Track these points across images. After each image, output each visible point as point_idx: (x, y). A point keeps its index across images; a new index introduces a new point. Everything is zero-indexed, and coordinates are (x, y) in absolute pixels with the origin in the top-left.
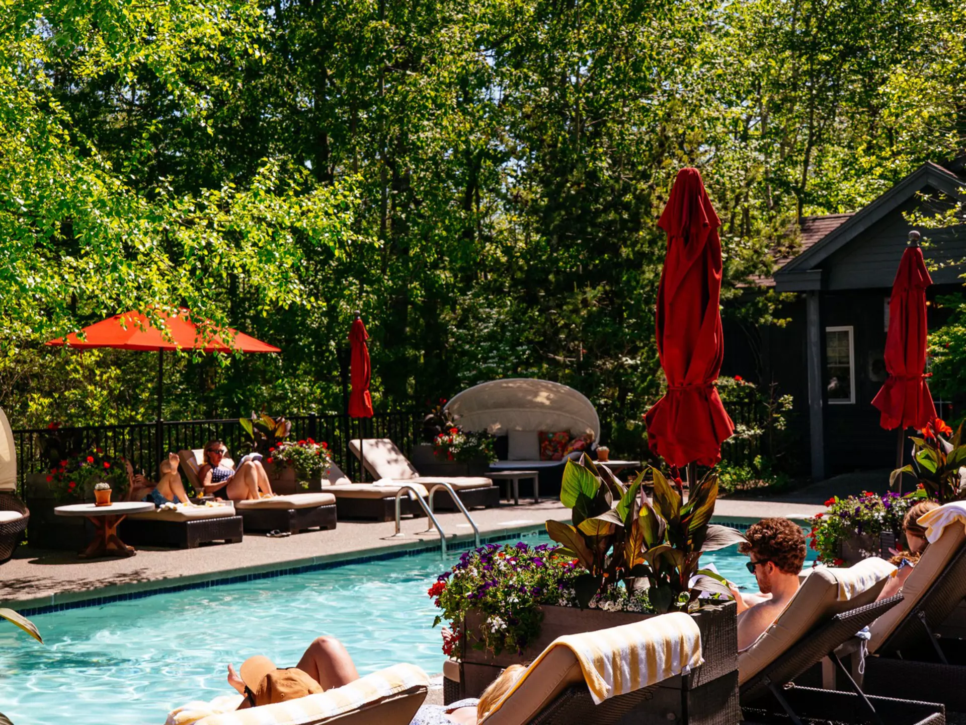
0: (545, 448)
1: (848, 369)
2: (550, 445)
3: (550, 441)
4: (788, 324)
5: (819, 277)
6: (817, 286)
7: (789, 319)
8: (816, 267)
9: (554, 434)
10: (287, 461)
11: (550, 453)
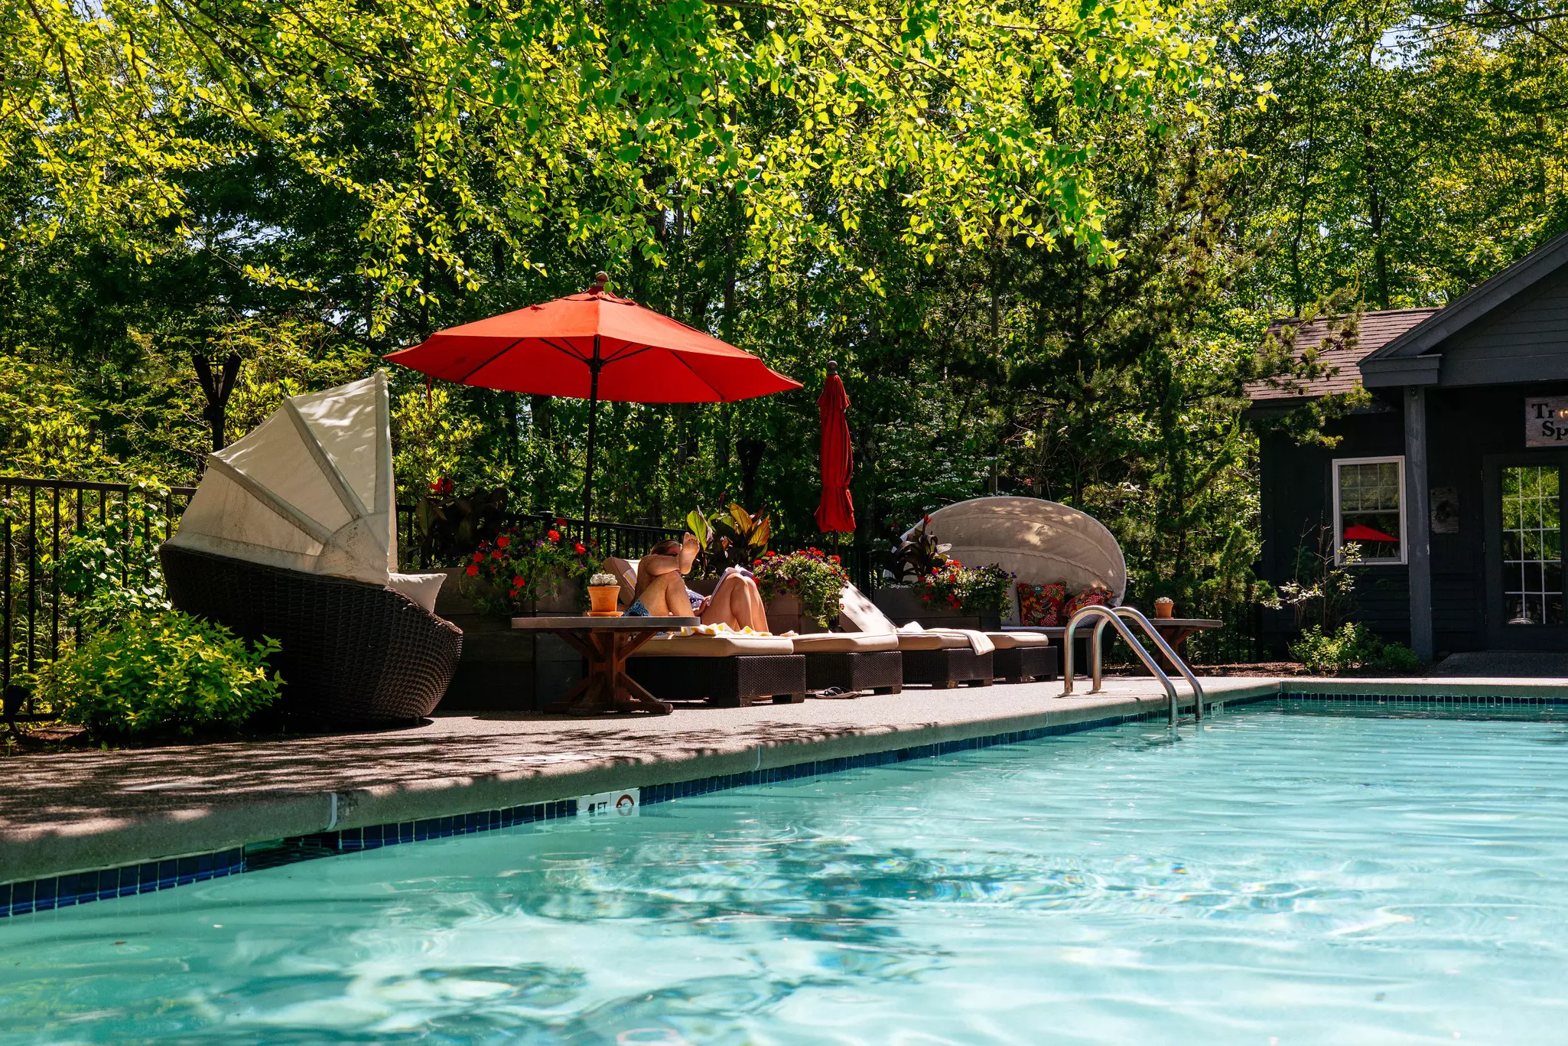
0: (1030, 608)
1: (1397, 515)
2: (1038, 603)
3: (1039, 597)
4: (1339, 443)
5: (1436, 365)
6: (1432, 379)
7: (1340, 438)
8: (1433, 350)
9: (1043, 587)
10: (789, 581)
11: (1039, 615)
